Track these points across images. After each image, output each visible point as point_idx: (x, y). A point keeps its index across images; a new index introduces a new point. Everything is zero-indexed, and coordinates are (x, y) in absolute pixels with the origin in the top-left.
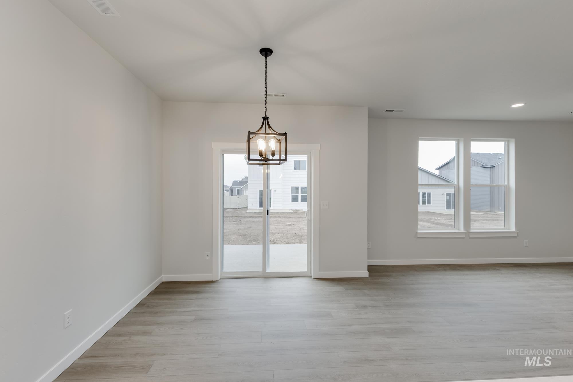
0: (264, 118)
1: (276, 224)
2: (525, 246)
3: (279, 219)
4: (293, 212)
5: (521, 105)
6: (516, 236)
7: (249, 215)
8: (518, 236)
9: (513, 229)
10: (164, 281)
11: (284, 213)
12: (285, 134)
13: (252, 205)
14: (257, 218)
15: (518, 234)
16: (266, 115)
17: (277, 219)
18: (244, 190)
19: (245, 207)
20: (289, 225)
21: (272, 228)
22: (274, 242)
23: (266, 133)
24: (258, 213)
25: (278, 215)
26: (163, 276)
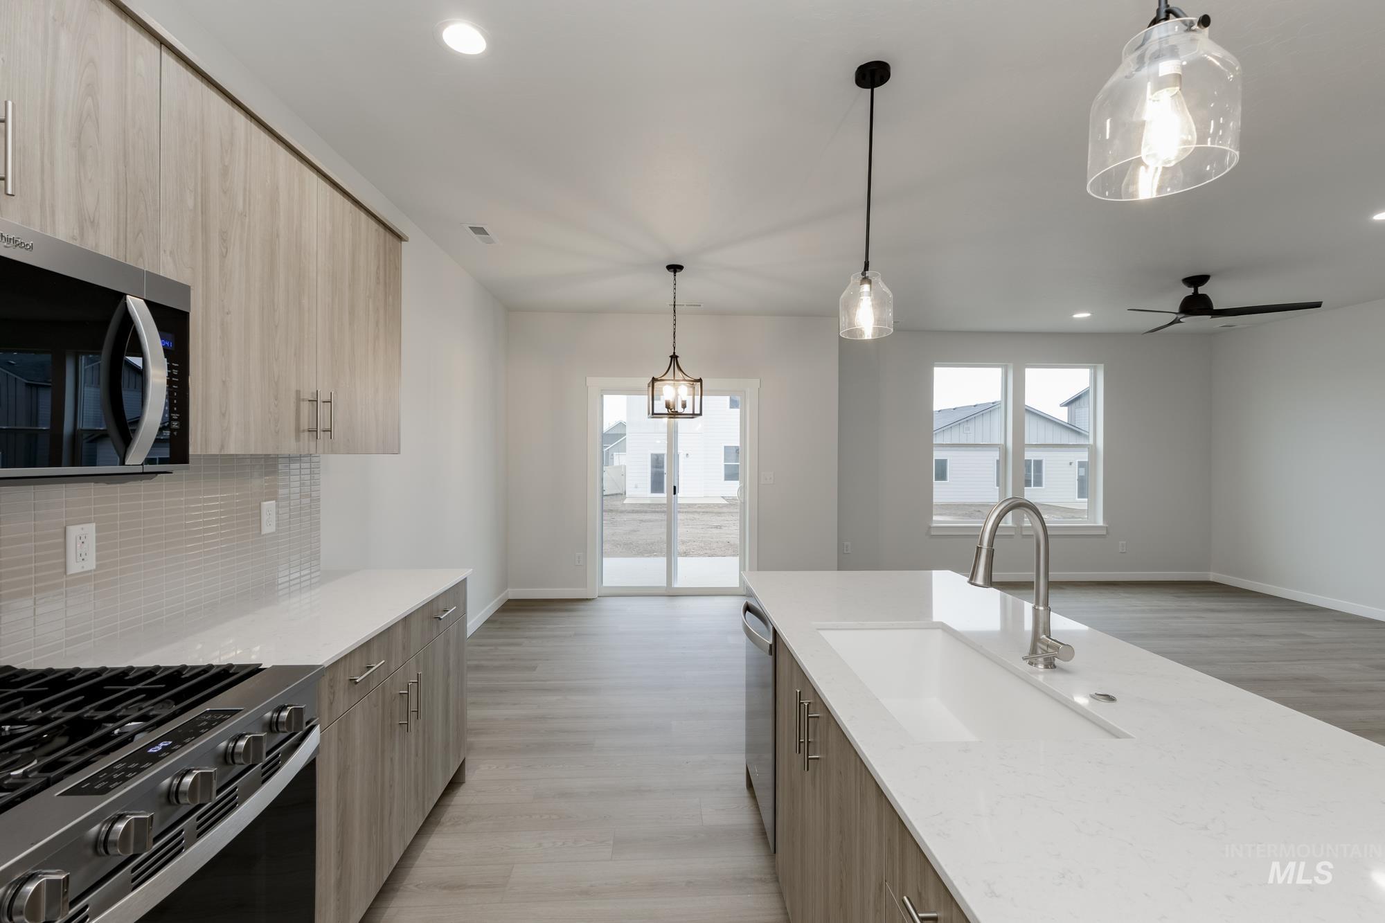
0: (671, 357)
1: (688, 525)
2: (1121, 551)
3: (696, 516)
4: (726, 502)
5: (1086, 315)
6: (1105, 533)
7: (630, 509)
8: (1108, 533)
9: (1100, 523)
10: (511, 597)
11: (708, 505)
12: (700, 380)
13: (636, 487)
14: (647, 514)
15: (1107, 530)
16: (674, 353)
17: (691, 516)
18: (615, 453)
19: (619, 492)
20: (716, 527)
21: (682, 531)
22: (686, 554)
23: (674, 380)
24: (650, 504)
25: (691, 508)
26: (509, 589)
